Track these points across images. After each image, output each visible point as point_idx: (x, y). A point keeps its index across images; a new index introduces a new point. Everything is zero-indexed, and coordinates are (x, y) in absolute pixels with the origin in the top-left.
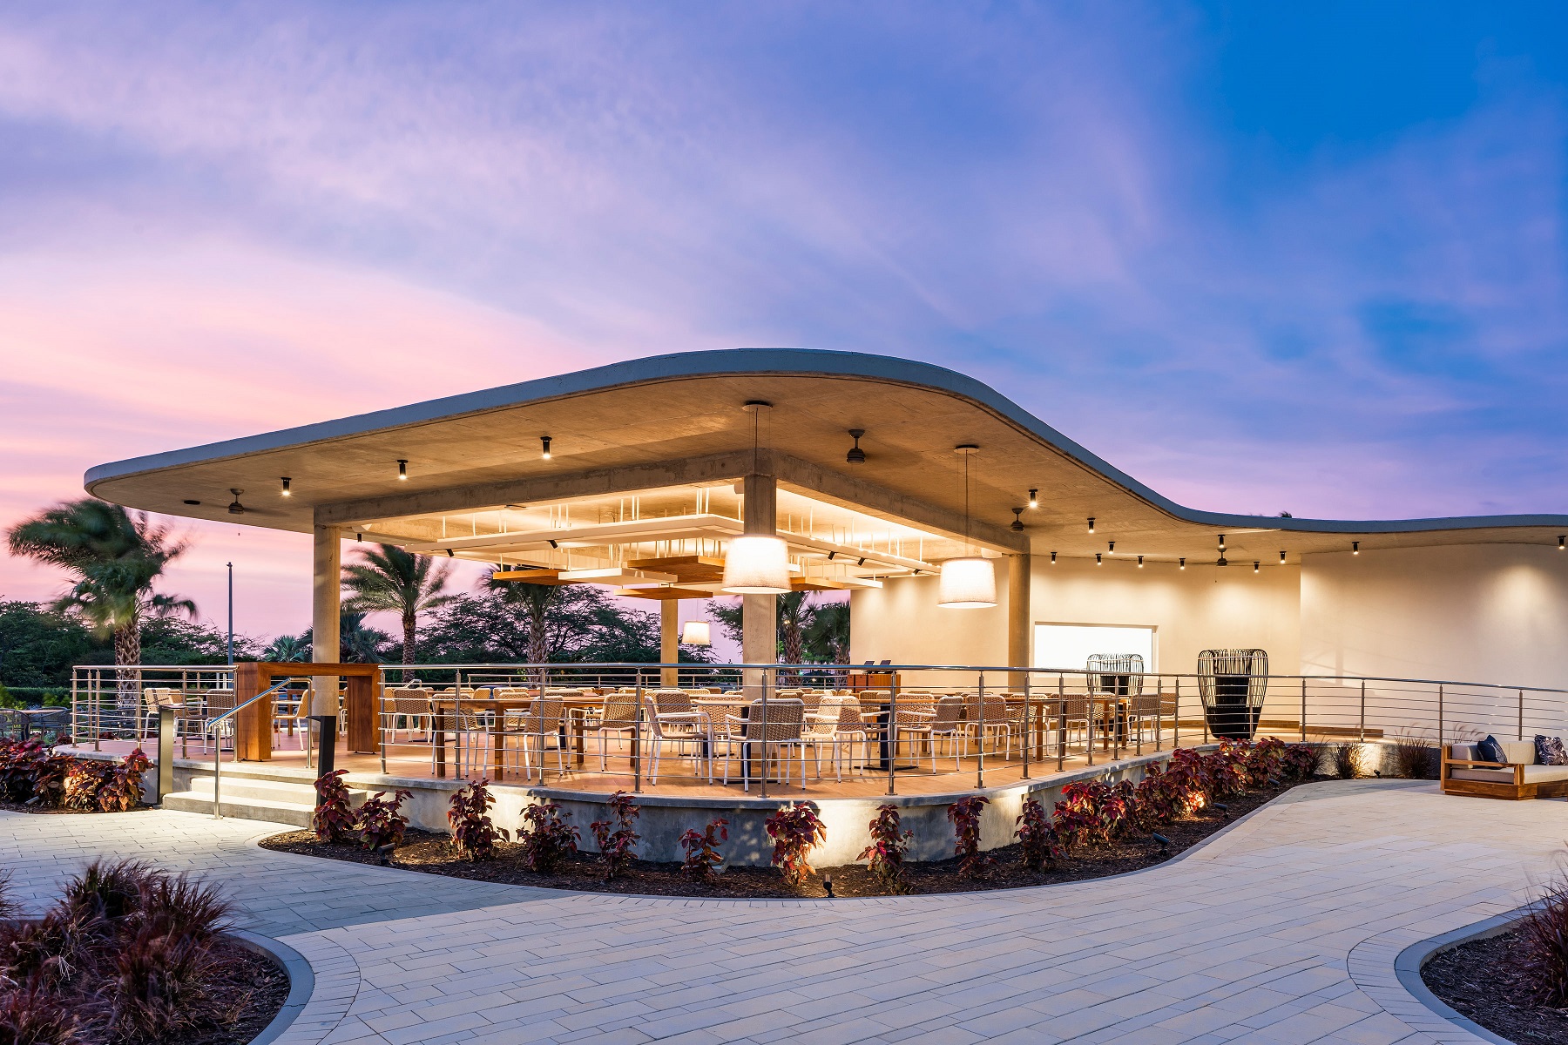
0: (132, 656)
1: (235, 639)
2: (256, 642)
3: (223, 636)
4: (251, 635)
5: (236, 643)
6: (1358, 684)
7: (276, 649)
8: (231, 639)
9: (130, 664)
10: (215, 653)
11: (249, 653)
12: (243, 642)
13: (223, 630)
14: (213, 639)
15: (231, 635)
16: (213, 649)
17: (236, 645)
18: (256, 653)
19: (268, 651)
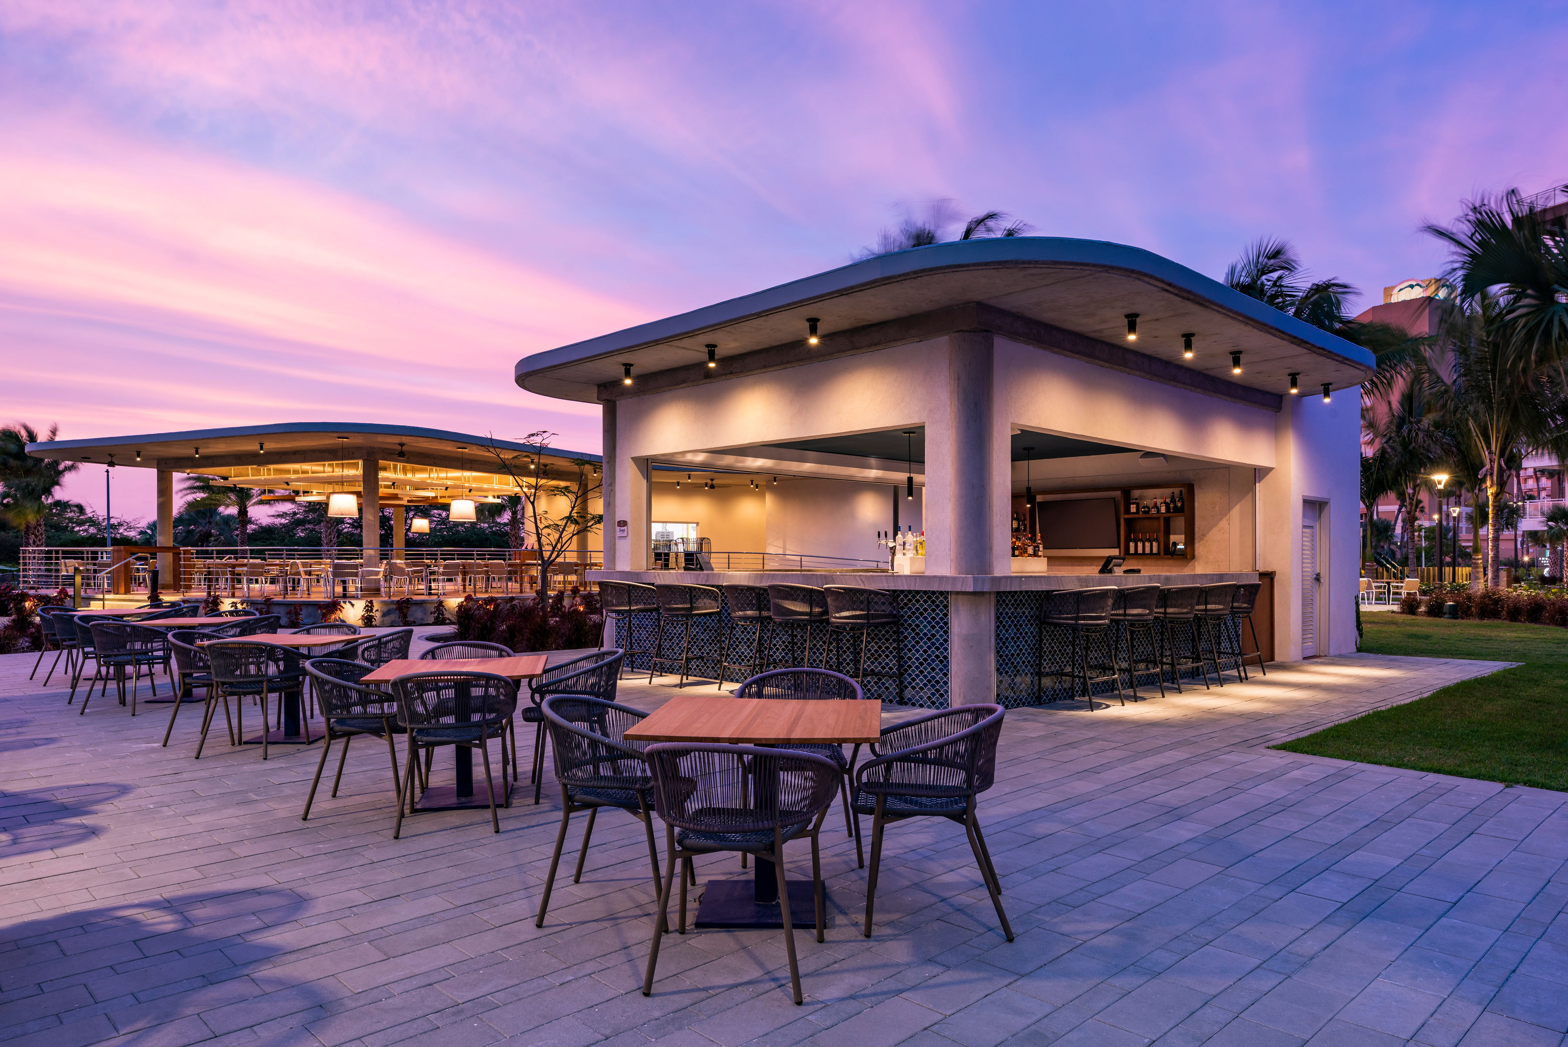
0: (39, 540)
1: (113, 521)
2: (132, 524)
3: (101, 518)
4: (128, 518)
5: (113, 525)
6: (798, 558)
7: (149, 531)
8: (109, 521)
9: (38, 546)
10: (92, 534)
11: (125, 534)
12: (120, 524)
13: (102, 513)
14: (92, 522)
15: (109, 518)
16: (92, 530)
17: (113, 527)
18: (132, 534)
19: (141, 533)
